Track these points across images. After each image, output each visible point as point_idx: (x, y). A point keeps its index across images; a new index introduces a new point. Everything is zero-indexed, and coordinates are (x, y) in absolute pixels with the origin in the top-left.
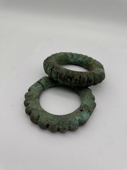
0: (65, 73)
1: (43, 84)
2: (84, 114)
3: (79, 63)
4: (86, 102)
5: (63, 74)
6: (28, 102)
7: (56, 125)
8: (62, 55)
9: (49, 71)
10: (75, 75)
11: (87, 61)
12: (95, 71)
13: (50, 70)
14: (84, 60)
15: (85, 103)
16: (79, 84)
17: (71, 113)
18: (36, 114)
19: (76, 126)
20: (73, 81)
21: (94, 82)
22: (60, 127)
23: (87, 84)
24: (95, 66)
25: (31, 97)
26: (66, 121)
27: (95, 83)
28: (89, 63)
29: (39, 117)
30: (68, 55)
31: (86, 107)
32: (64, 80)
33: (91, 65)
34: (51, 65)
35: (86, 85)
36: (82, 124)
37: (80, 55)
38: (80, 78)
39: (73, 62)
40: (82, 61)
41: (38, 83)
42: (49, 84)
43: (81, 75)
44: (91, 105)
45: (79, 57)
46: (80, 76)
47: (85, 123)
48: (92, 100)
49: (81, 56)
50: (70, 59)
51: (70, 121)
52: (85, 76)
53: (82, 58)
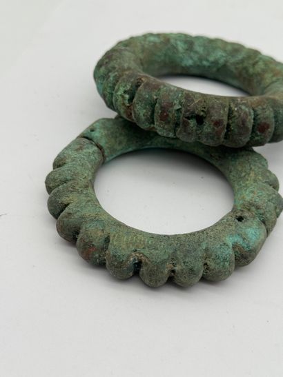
0: (181, 103)
1: (102, 143)
2: (249, 230)
3: (215, 69)
4: (251, 195)
5: (172, 105)
6: (65, 200)
7: (164, 262)
8: (155, 43)
9: (123, 97)
10: (213, 107)
11: (242, 61)
12: (274, 93)
13: (125, 92)
14: (232, 60)
15: (248, 199)
16: (225, 138)
17: (209, 228)
18: (100, 233)
19: (227, 264)
20: (207, 128)
21: (275, 129)
22: (177, 268)
23: (252, 138)
24: (274, 79)
25: (69, 183)
26: (195, 250)
27: (279, 135)
28: (251, 70)
29: (107, 240)
30: (172, 41)
31: (253, 209)
32: (177, 125)
33: (258, 74)
34: (130, 77)
35: (248, 143)
36: (246, 258)
37: (216, 40)
38: (230, 117)
39: (191, 66)
40: (226, 62)
41: (85, 140)
42: (120, 143)
43: (232, 105)
44: (270, 203)
45: (214, 49)
46: (231, 111)
47: (253, 258)
48: (271, 188)
49: (219, 44)
50: (181, 55)
51: (207, 250)
52: (247, 110)
53: (225, 51)
